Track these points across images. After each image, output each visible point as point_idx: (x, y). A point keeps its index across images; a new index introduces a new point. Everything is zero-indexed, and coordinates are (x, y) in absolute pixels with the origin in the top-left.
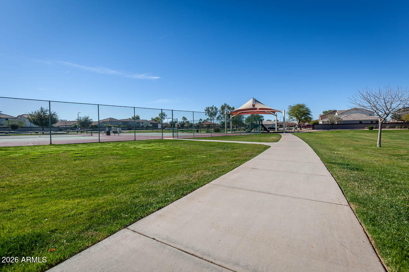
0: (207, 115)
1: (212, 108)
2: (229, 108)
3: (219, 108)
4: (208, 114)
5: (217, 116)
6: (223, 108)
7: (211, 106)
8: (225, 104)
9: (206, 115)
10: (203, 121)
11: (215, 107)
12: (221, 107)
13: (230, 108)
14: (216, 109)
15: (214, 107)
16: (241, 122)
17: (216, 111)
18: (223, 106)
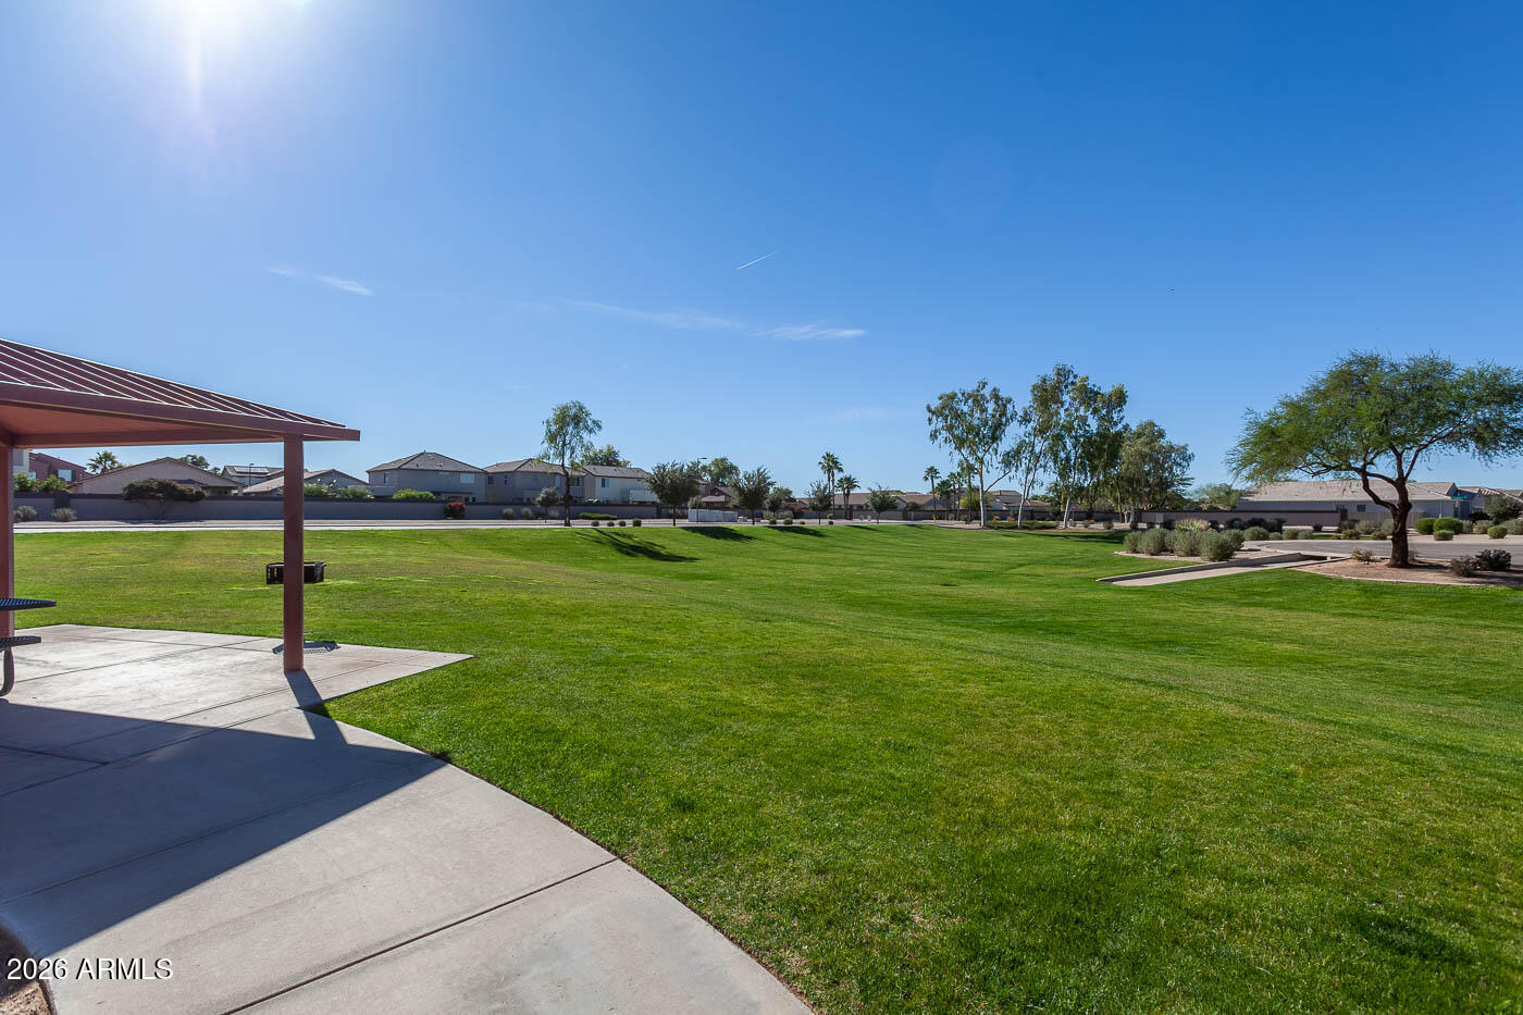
0: (941, 438)
1: (977, 400)
2: (1088, 396)
3: (1022, 400)
4: (945, 434)
5: (1007, 443)
6: (1047, 396)
7: (971, 387)
8: (1063, 373)
9: (934, 436)
10: (945, 478)
11: (996, 396)
12: (1035, 387)
13: (1097, 393)
14: (1002, 403)
15: (987, 392)
16: (1164, 484)
17: (1003, 414)
18: (1044, 381)
